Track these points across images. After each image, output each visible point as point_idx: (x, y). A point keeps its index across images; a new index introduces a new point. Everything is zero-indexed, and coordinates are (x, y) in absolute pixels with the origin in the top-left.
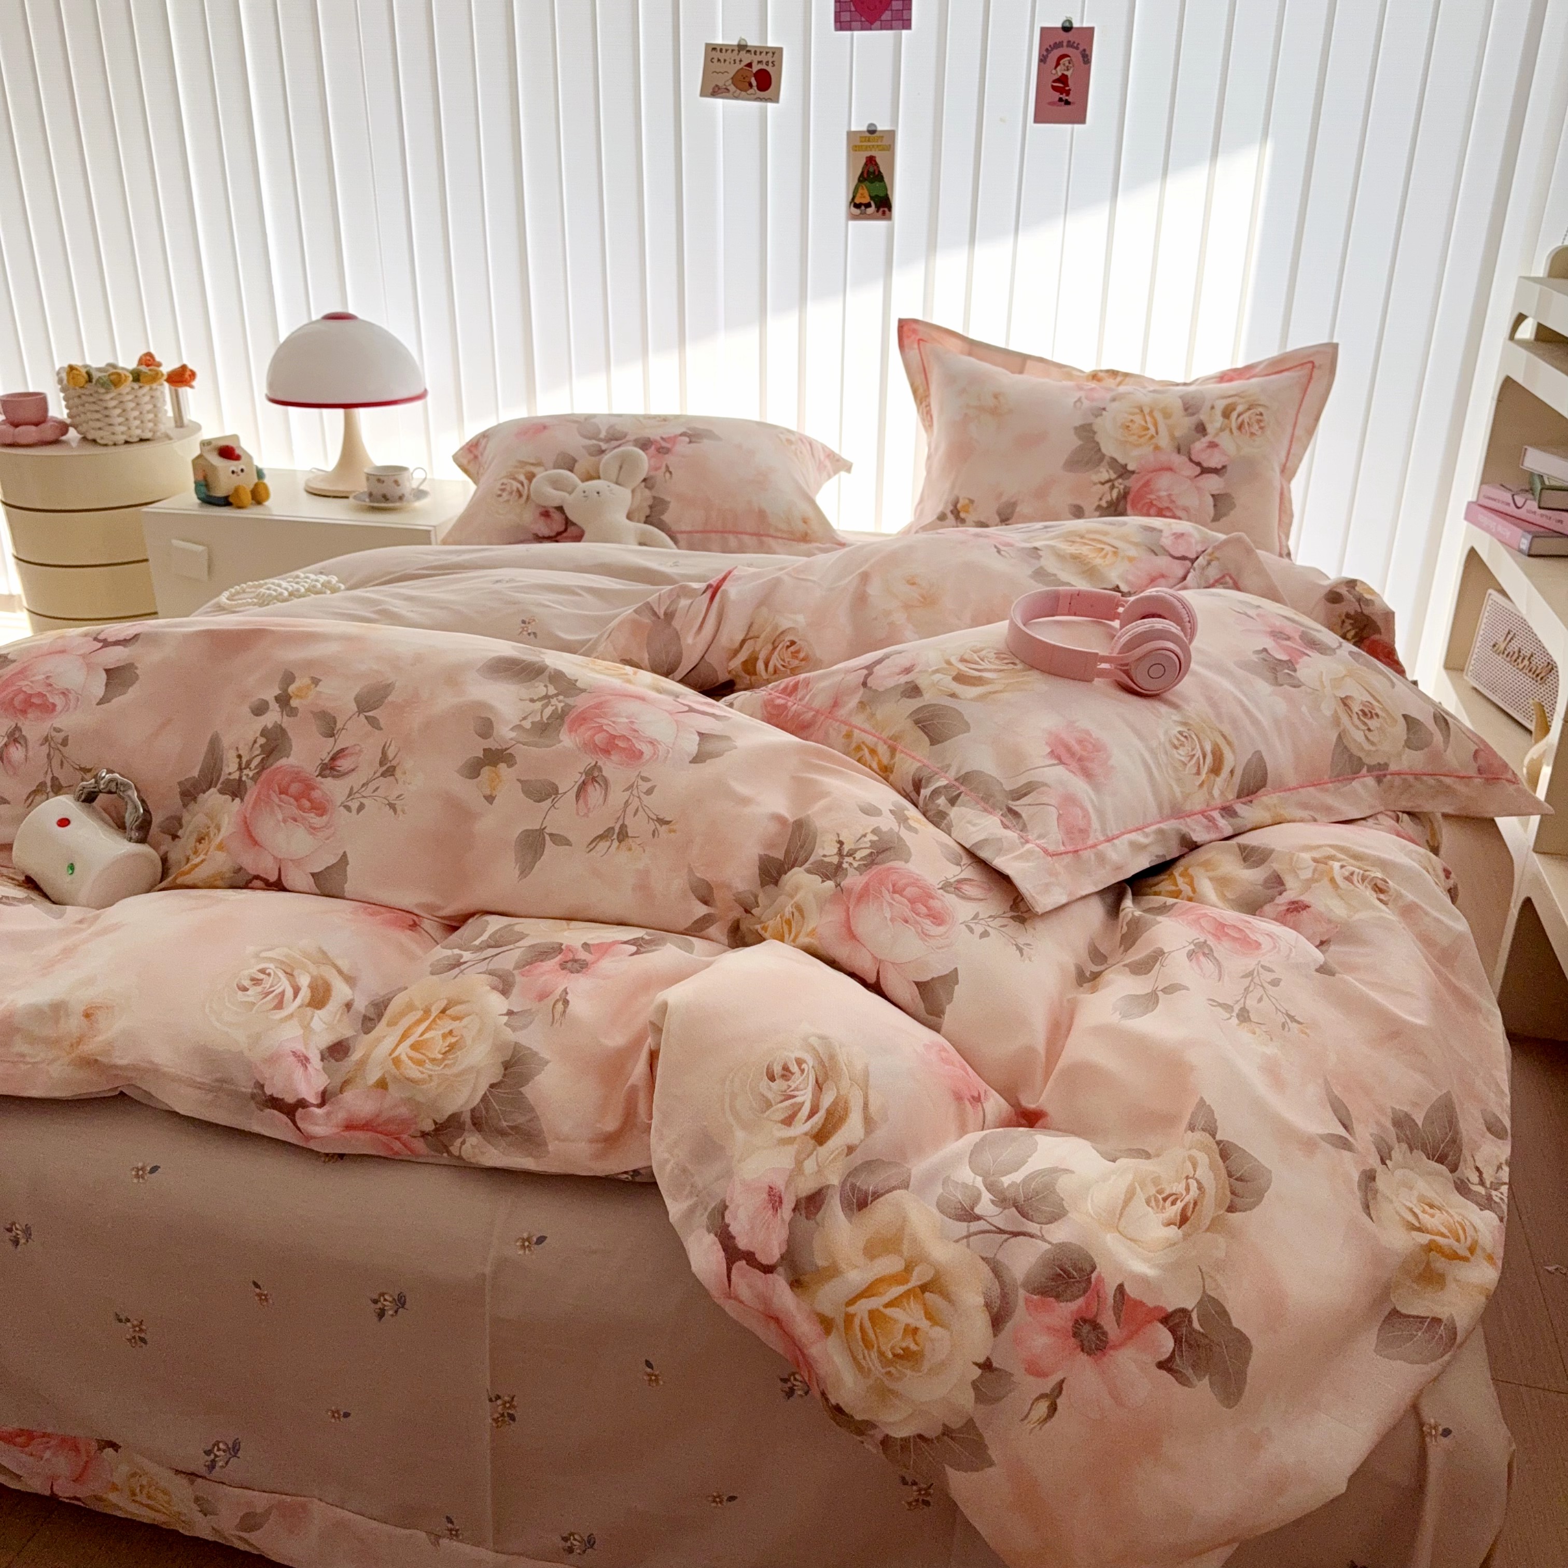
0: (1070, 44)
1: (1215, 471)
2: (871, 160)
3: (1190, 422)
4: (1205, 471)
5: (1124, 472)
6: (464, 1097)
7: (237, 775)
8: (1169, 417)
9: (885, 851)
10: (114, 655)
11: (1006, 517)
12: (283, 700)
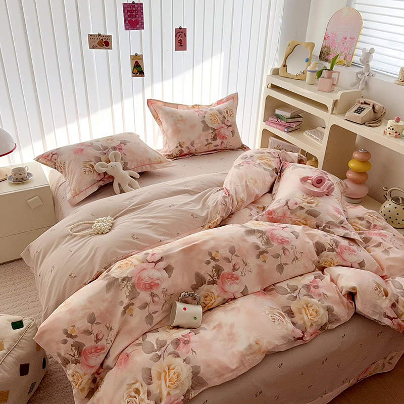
0: (181, 32)
1: (230, 126)
2: (137, 62)
3: (222, 116)
4: (228, 126)
5: (214, 130)
6: (325, 320)
7: (212, 279)
8: (218, 116)
9: (336, 243)
10: (162, 265)
11: (192, 144)
12: (213, 258)
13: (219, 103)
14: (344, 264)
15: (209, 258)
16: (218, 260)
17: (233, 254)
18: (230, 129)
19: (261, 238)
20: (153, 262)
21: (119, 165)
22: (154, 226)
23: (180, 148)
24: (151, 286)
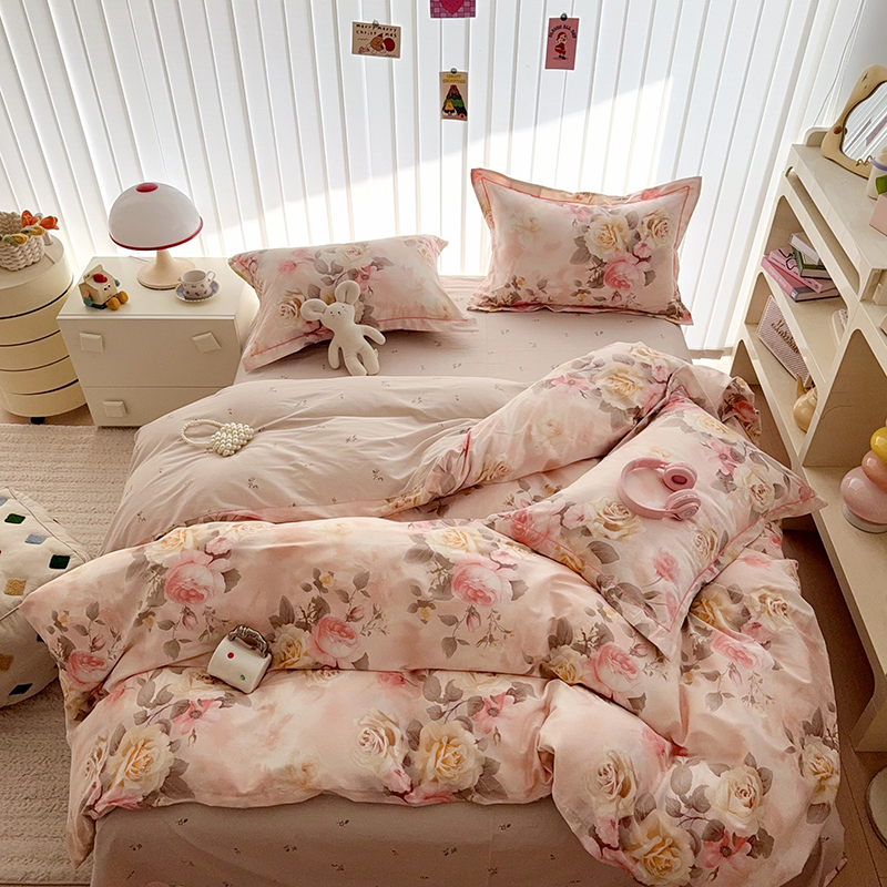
1: (646, 260)
2: (454, 87)
3: (632, 233)
4: (641, 260)
5: (601, 263)
6: (470, 781)
7: (304, 620)
8: (621, 230)
9: (603, 636)
10: (223, 564)
11: (541, 287)
12: (319, 584)
13: (645, 196)
14: (595, 687)
15: (311, 581)
16: (325, 591)
17: (358, 588)
18: (645, 266)
19: (436, 574)
20: (212, 554)
21: (350, 312)
22: (296, 473)
23: (512, 289)
24: (190, 595)
